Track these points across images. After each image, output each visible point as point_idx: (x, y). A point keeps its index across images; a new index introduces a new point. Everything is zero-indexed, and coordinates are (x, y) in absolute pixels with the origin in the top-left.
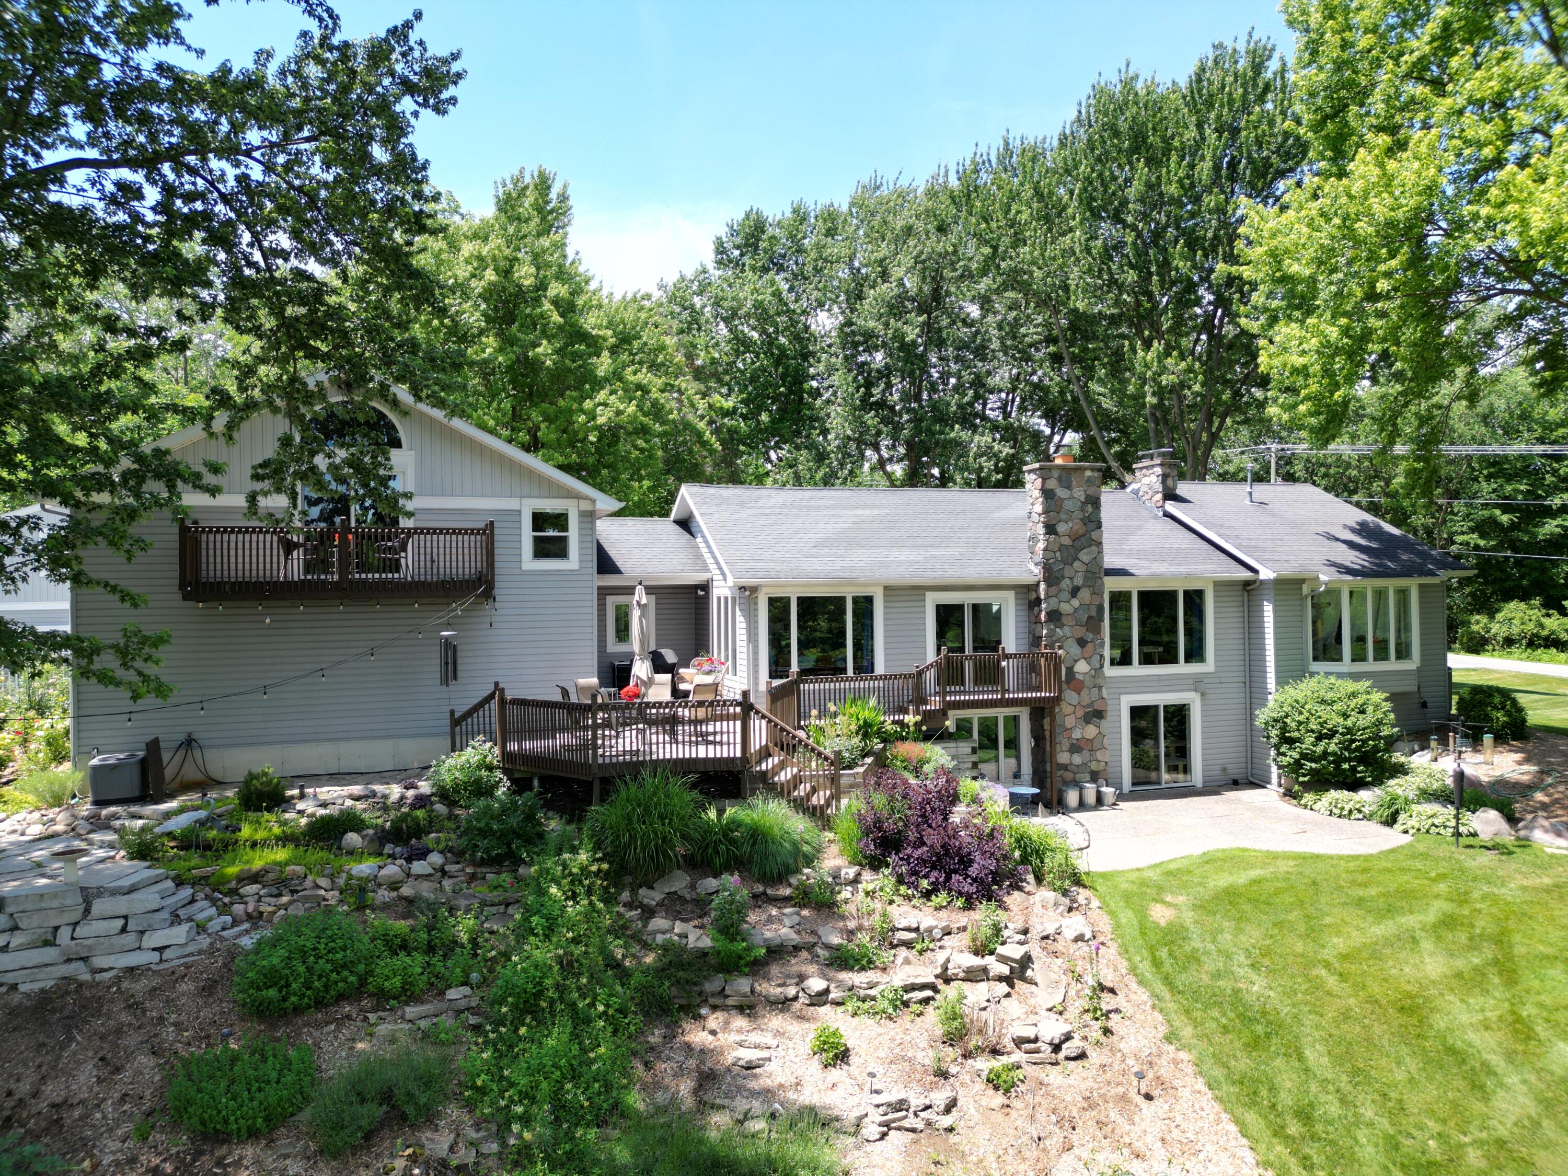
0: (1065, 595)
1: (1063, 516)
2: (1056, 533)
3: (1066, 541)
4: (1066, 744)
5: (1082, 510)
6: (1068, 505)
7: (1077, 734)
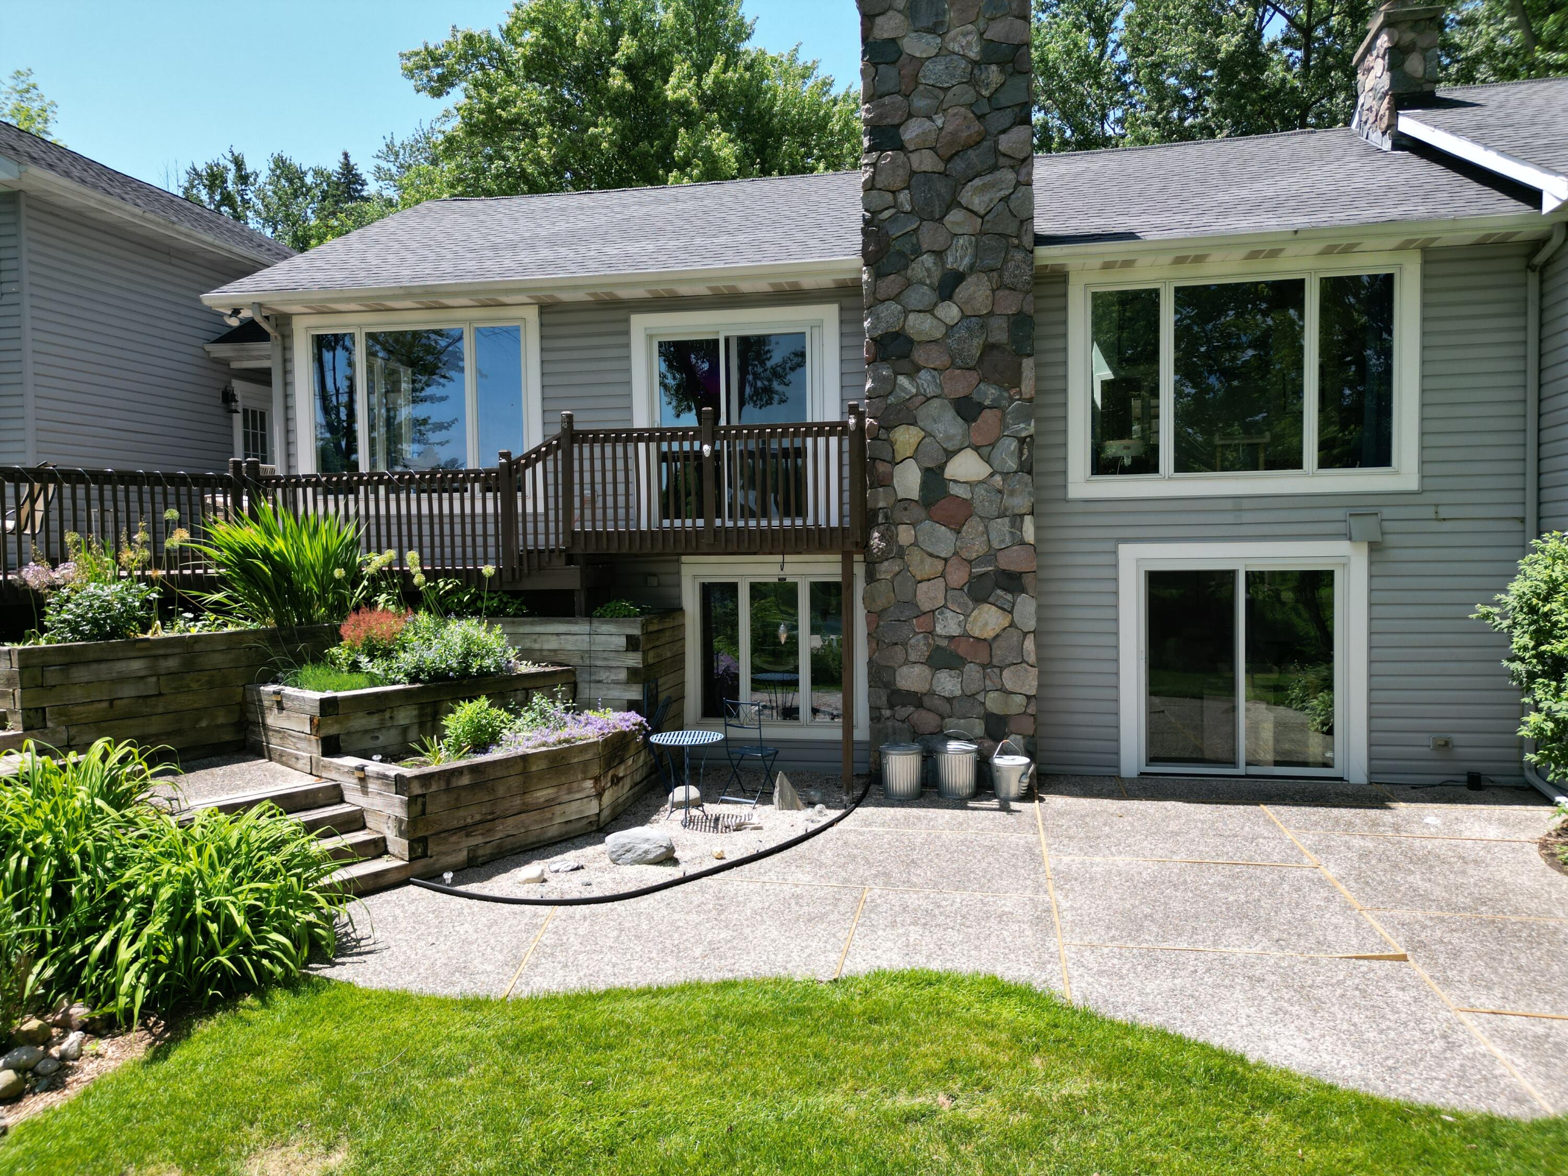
0: (921, 295)
1: (920, 103)
2: (900, 146)
3: (925, 161)
4: (919, 647)
5: (972, 81)
6: (933, 73)
7: (948, 625)
